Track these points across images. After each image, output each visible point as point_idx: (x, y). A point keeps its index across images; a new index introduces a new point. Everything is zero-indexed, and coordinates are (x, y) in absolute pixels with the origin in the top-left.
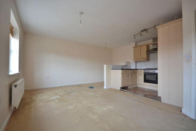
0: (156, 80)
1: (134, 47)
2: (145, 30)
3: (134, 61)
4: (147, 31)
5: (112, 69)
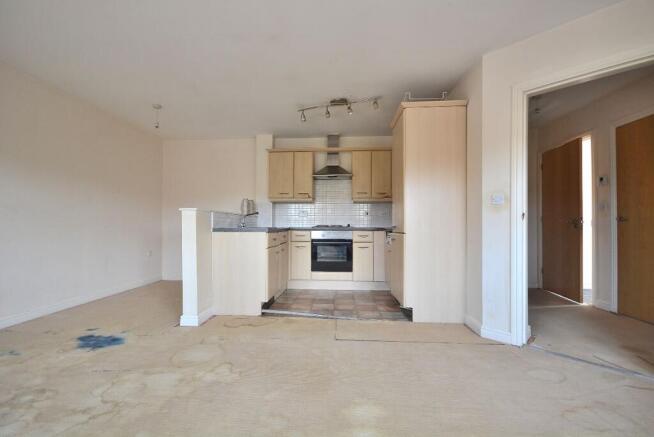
0: (345, 260)
1: (270, 152)
2: (343, 101)
3: (270, 198)
4: (349, 108)
5: (215, 230)
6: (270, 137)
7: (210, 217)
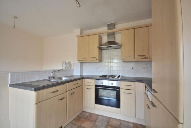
1: (78, 37)
3: (77, 62)
5: (11, 86)
6: (80, 29)
7: (8, 75)
